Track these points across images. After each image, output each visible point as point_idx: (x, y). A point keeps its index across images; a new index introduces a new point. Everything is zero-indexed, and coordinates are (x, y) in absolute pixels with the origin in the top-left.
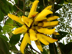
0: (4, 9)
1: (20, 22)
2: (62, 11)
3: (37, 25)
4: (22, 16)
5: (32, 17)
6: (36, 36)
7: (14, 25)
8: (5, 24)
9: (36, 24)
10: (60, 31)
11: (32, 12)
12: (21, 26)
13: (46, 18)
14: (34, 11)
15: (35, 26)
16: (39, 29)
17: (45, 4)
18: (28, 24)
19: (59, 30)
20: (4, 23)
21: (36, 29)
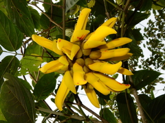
0: (23, 23)
1: (54, 50)
2: (155, 24)
3: (88, 57)
4: (59, 39)
5: (78, 39)
6: (85, 78)
7: (42, 57)
8: (24, 54)
9: (85, 54)
10: (151, 69)
11: (79, 30)
12: (58, 58)
13: (104, 43)
14: (82, 29)
15: (84, 57)
16: (93, 63)
17: (109, 12)
18: (70, 55)
19: (147, 67)
20: (22, 52)
21: (87, 63)
